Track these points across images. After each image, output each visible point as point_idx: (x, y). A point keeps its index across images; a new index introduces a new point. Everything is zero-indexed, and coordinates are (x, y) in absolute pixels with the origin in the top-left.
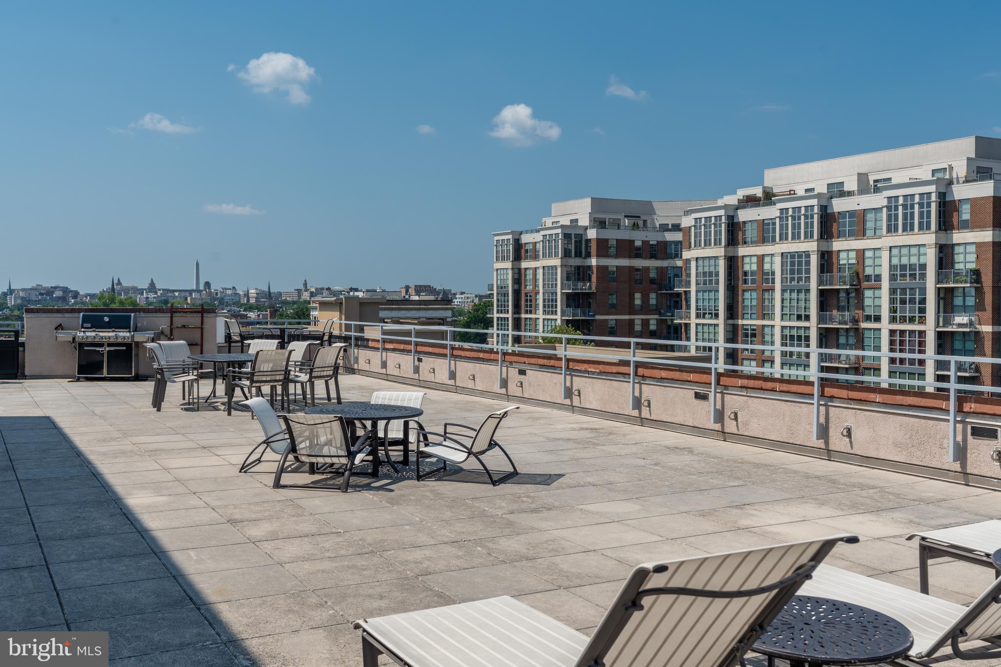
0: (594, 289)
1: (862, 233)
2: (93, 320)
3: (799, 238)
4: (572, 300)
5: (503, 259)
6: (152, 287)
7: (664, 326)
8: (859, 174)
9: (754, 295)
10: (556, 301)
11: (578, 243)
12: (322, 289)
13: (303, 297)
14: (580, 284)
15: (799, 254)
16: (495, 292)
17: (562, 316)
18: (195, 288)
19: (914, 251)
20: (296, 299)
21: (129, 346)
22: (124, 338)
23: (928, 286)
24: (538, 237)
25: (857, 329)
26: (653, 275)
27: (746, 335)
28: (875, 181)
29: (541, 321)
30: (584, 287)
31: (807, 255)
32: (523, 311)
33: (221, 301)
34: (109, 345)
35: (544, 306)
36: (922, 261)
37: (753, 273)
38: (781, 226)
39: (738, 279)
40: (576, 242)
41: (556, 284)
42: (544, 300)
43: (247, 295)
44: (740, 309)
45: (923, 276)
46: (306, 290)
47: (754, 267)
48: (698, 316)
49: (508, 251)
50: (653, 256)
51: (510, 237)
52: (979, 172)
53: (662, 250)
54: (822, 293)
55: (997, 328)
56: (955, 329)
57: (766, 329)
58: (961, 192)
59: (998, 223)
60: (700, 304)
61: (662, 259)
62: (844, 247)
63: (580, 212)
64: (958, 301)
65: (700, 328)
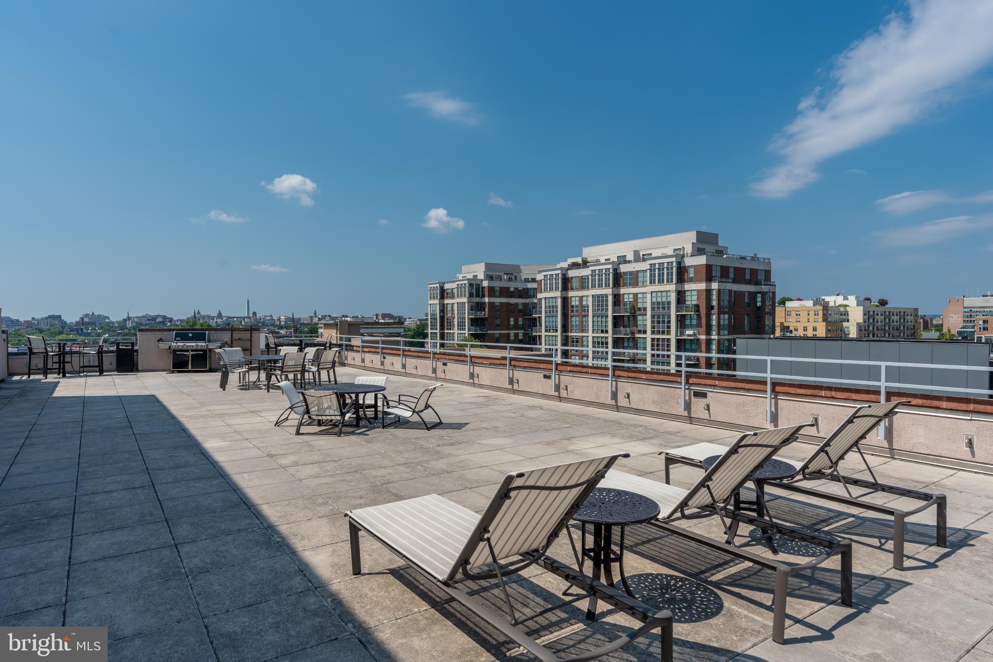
0: (487, 316)
1: (636, 284)
2: (182, 335)
3: (602, 286)
4: (474, 322)
5: (434, 298)
6: (220, 315)
7: (527, 337)
8: (634, 251)
9: (578, 319)
10: (465, 323)
11: (478, 289)
12: (326, 316)
13: (314, 321)
14: (479, 313)
15: (602, 296)
16: (429, 317)
17: (468, 331)
18: (246, 315)
19: (664, 294)
20: (309, 322)
21: (205, 351)
22: (202, 346)
23: (671, 313)
24: (454, 285)
25: (634, 338)
26: (520, 307)
27: (573, 342)
28: (643, 255)
29: (456, 334)
30: (481, 315)
31: (607, 296)
32: (446, 328)
33: (263, 323)
34: (192, 351)
35: (458, 326)
36: (668, 300)
37: (577, 306)
38: (592, 280)
39: (568, 310)
40: (476, 288)
41: (465, 313)
42: (458, 322)
43: (279, 320)
44: (570, 327)
45: (669, 308)
46: (316, 317)
47: (577, 303)
48: (546, 331)
49: (437, 293)
50: (520, 297)
51: (438, 285)
52: (698, 251)
53: (525, 293)
54: (615, 318)
55: (708, 337)
56: (686, 337)
57: (584, 338)
58: (689, 262)
59: (709, 279)
60: (547, 324)
61: (526, 298)
62: (627, 292)
63: (479, 271)
64: (688, 322)
65: (547, 338)
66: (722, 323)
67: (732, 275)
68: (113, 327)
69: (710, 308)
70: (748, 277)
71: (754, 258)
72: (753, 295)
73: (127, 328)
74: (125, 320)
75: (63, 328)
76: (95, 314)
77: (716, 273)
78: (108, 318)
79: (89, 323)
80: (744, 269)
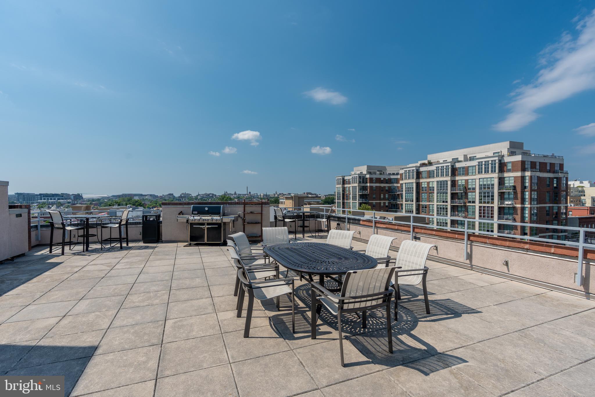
0: (368, 193)
1: (467, 174)
2: (199, 210)
3: (443, 176)
4: (362, 196)
5: (339, 184)
6: (235, 193)
7: (390, 204)
8: (464, 155)
9: (426, 195)
10: (356, 197)
11: (363, 179)
13: (276, 196)
14: (364, 191)
15: (444, 181)
16: (336, 194)
17: (358, 201)
18: (246, 194)
19: (489, 179)
20: (274, 196)
21: (219, 225)
22: (217, 220)
23: (495, 191)
24: (350, 177)
25: (465, 206)
26: (387, 188)
27: (423, 207)
28: (470, 157)
29: (351, 202)
30: (365, 192)
31: (447, 181)
32: (345, 200)
33: (254, 197)
34: (208, 224)
35: (352, 198)
36: (492, 183)
37: (425, 187)
38: (437, 172)
39: (420, 189)
40: (362, 179)
41: (356, 192)
42: (352, 196)
43: (260, 195)
44: (421, 199)
45: (493, 188)
46: (276, 194)
47: (426, 186)
48: (406, 201)
49: (341, 182)
50: (387, 183)
51: (341, 177)
52: (512, 153)
53: (389, 181)
54: (452, 194)
55: (523, 206)
56: (506, 206)
57: (430, 205)
58: (507, 159)
59: (524, 169)
60: (407, 197)
61: (390, 184)
62: (460, 179)
63: (364, 170)
64: (506, 196)
65: (406, 205)
66: (533, 196)
67: (538, 167)
68: (193, 198)
69: (524, 188)
70: (548, 168)
71: (553, 156)
72: (551, 179)
73: (198, 199)
74: (197, 196)
75: (174, 199)
76: (186, 193)
77: (528, 166)
78: (191, 195)
79: (183, 197)
80: (546, 164)
